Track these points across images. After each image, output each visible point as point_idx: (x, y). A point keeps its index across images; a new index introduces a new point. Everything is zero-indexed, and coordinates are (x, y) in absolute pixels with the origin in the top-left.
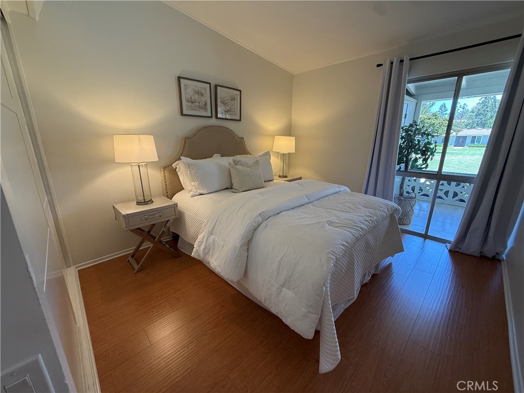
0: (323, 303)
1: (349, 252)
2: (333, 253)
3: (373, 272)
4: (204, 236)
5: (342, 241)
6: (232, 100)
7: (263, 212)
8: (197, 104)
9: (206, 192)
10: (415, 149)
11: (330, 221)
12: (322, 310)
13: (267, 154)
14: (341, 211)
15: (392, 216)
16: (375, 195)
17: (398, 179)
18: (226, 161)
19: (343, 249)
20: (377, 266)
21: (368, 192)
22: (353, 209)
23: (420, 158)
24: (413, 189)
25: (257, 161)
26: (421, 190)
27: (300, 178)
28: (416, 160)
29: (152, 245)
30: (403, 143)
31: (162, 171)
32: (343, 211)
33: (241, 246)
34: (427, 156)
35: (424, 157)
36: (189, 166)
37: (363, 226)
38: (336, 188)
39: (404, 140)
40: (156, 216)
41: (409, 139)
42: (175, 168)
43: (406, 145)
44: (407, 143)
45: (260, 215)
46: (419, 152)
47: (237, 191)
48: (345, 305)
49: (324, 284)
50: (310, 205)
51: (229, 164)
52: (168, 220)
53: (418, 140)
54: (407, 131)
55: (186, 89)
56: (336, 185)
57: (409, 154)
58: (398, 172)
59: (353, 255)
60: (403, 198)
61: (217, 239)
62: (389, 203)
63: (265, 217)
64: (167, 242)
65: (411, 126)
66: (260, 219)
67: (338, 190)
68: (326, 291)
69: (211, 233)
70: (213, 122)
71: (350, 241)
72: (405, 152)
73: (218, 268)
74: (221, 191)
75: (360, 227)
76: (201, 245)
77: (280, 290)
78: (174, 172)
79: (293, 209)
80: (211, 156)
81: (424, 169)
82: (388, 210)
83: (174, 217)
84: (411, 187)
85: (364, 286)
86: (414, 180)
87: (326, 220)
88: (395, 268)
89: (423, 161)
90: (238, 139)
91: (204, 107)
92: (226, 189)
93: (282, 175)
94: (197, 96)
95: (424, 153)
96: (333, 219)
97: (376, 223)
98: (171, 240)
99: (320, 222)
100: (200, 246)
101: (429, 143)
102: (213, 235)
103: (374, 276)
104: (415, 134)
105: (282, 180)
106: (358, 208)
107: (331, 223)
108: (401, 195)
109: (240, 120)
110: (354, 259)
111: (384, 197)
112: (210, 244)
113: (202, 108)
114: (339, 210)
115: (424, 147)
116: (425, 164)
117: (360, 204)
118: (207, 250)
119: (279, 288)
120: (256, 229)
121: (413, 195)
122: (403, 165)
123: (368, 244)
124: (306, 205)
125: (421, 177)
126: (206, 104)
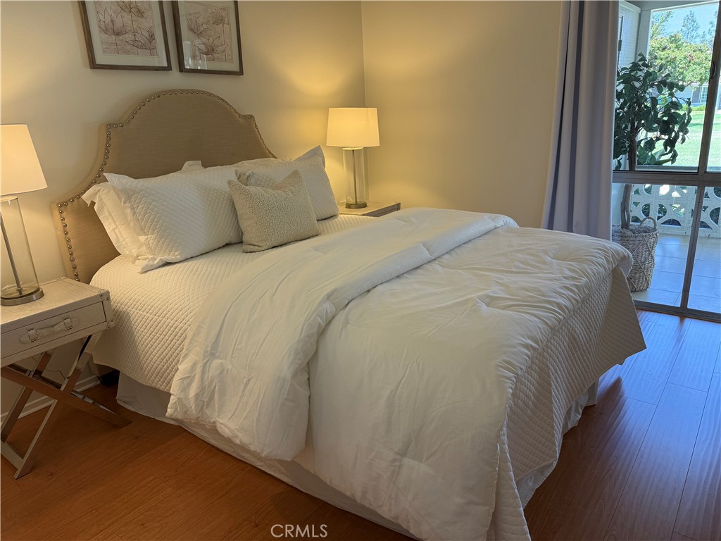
0: (498, 479)
1: (539, 363)
2: (509, 365)
3: (584, 401)
4: (195, 364)
5: (523, 337)
6: (216, 23)
7: (335, 290)
8: (129, 37)
9: (179, 258)
10: (646, 120)
11: (488, 296)
12: (498, 494)
13: (316, 153)
14: (508, 272)
15: (615, 274)
16: (570, 229)
17: (616, 190)
18: (221, 176)
19: (527, 355)
20: (593, 388)
21: (555, 226)
22: (533, 266)
23: (658, 139)
24: (646, 211)
25: (295, 174)
26: (662, 210)
27: (397, 207)
28: (650, 144)
29: (53, 402)
30: (622, 107)
31: (56, 213)
32: (512, 272)
33: (294, 376)
34: (673, 134)
35: (667, 137)
36: (127, 195)
37: (561, 301)
38: (487, 221)
39: (622, 101)
40: (57, 328)
41: (633, 97)
42: (89, 203)
43: (626, 112)
44: (629, 108)
45: (329, 297)
46: (656, 125)
47: (256, 248)
48: (534, 482)
49: (498, 436)
50: (436, 266)
51: (229, 183)
52: (90, 337)
53: (651, 98)
54: (627, 79)
56: (487, 215)
57: (635, 131)
58: (618, 174)
59: (547, 367)
60: (629, 233)
61: (230, 367)
62: (607, 245)
63: (342, 302)
64: (85, 393)
65: (635, 67)
66: (329, 307)
67: (491, 225)
68: (503, 451)
69: (212, 354)
70: (174, 80)
71: (539, 336)
72: (626, 127)
73: (240, 435)
74: (214, 253)
75: (555, 302)
76: (189, 385)
77: (398, 464)
78: (89, 215)
79: (398, 277)
80: (177, 168)
81: (669, 164)
82: (608, 261)
83: (104, 327)
84: (641, 206)
85: (568, 435)
86: (646, 190)
87: (480, 294)
88: (627, 389)
89: (665, 146)
90: (241, 120)
91: (148, 45)
92: (227, 245)
93: (353, 202)
94: (127, 17)
95: (665, 128)
96: (496, 291)
97: (587, 292)
98: (96, 387)
99: (465, 302)
100: (185, 389)
101: (676, 105)
102: (218, 358)
103: (588, 410)
104: (644, 87)
105: (355, 215)
106: (544, 263)
107: (491, 301)
108: (625, 225)
109: (241, 73)
110: (549, 376)
111: (591, 231)
112: (212, 382)
113: (143, 47)
114: (503, 271)
115: (665, 114)
116: (670, 152)
117: (546, 252)
118: (206, 398)
119: (394, 460)
120: (322, 332)
121: (648, 223)
122: (623, 158)
123: (574, 338)
124: (427, 266)
125: (662, 183)
126: (152, 37)
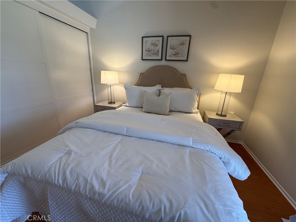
6: (181, 45)
7: (79, 122)
8: (152, 52)
13: (198, 89)
55: (146, 44)
63: (77, 126)
66: (73, 125)
91: (157, 54)
93: (220, 113)
94: (153, 47)
109: (187, 60)
126: (158, 51)
